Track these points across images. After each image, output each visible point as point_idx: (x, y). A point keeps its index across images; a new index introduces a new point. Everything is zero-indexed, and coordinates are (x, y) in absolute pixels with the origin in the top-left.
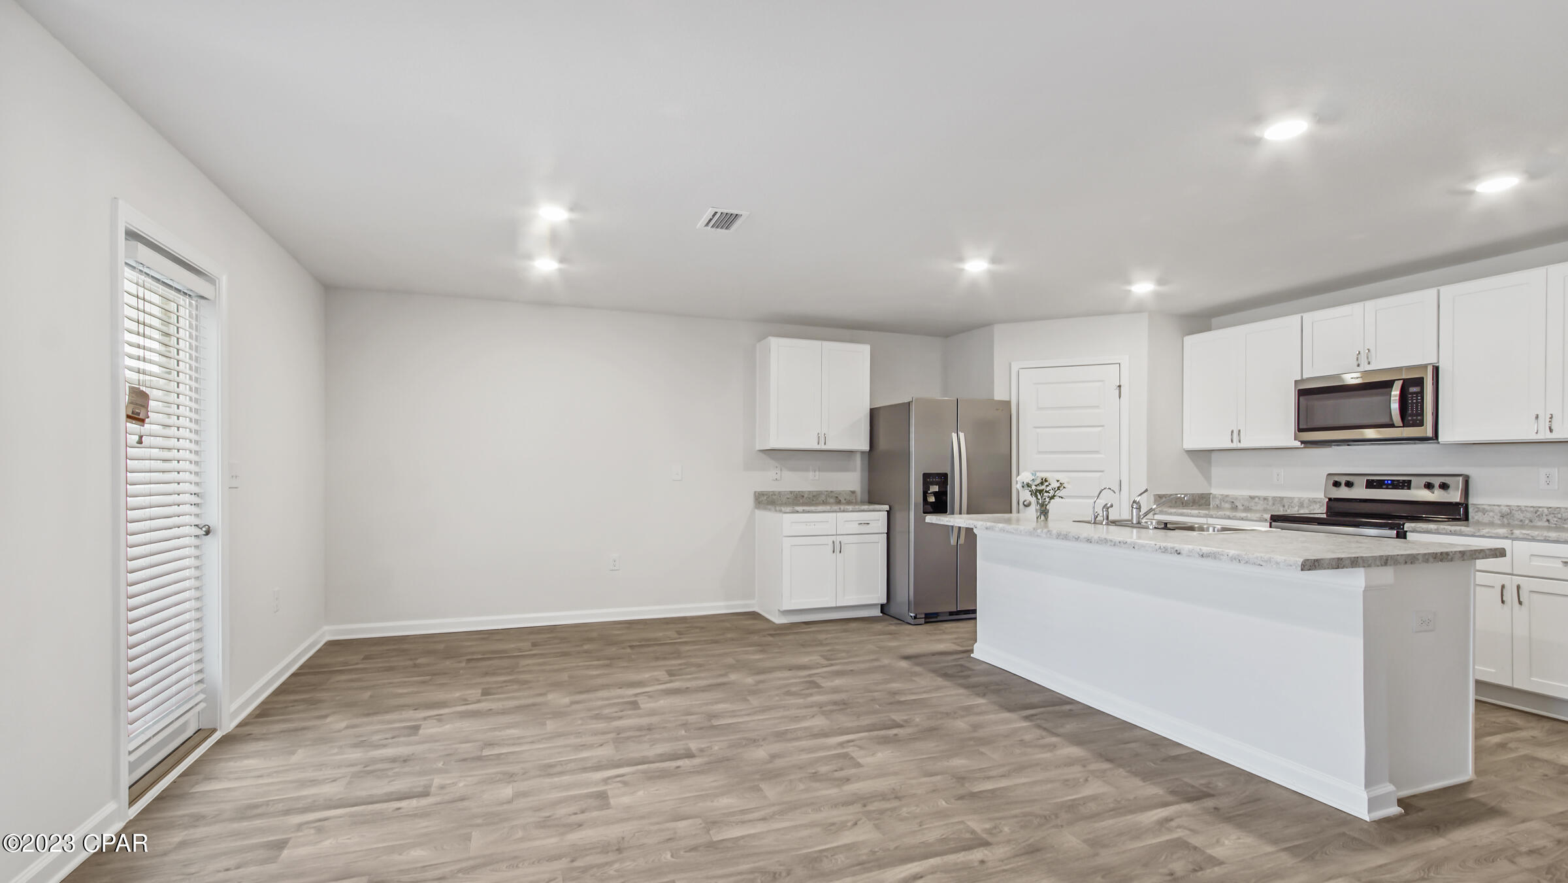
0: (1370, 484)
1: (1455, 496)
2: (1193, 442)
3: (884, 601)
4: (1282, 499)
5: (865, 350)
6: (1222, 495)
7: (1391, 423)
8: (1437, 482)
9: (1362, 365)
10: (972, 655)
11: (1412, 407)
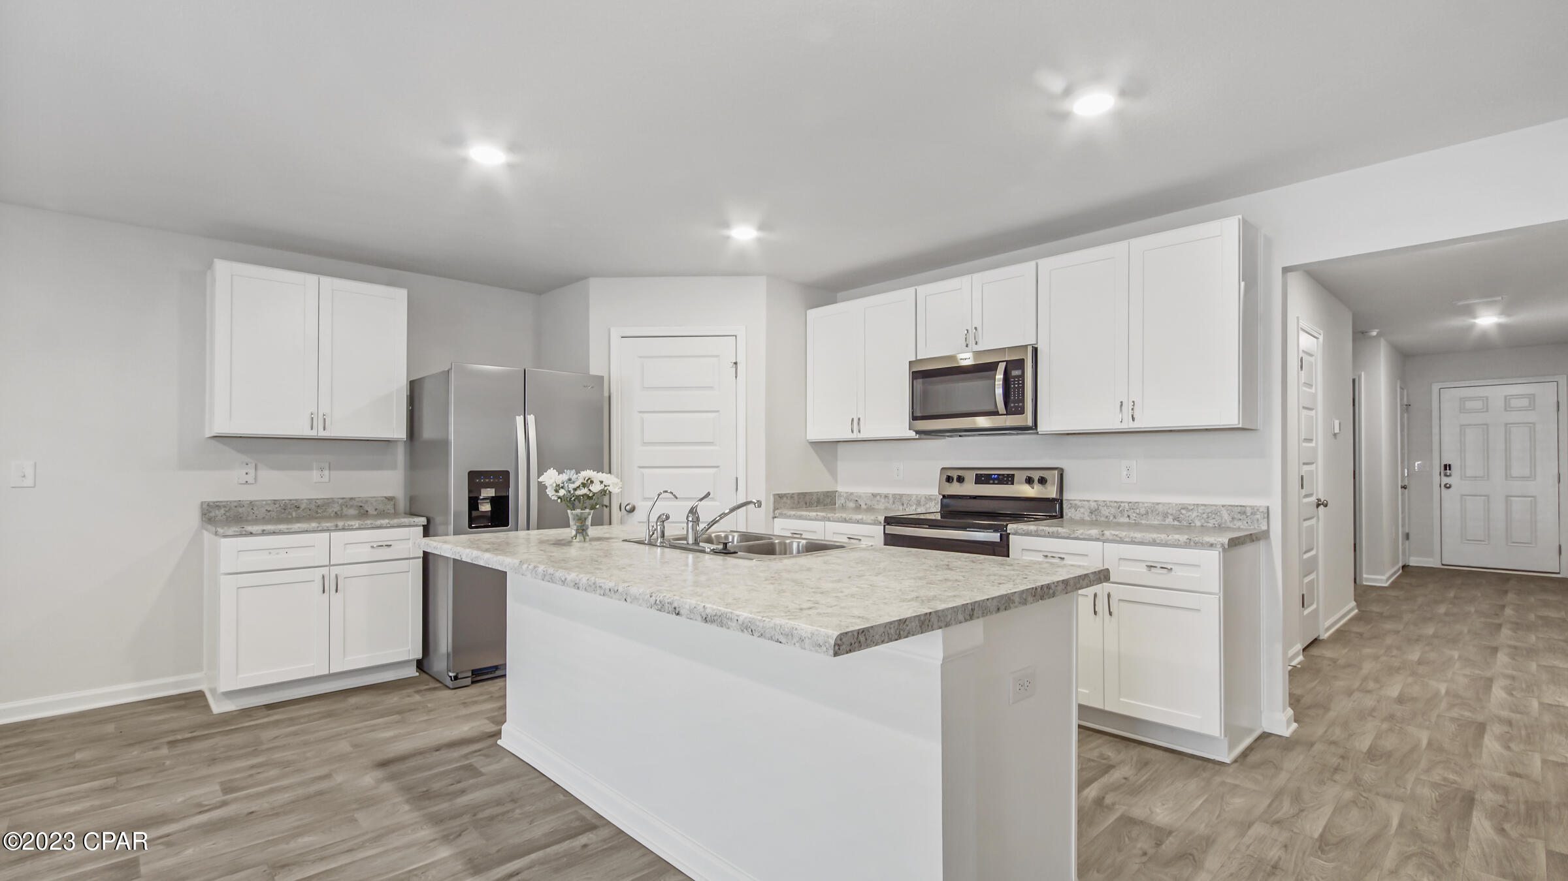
0: (982, 479)
1: (1051, 492)
2: (816, 433)
3: (420, 656)
4: (901, 496)
5: (400, 296)
6: (847, 493)
7: (995, 410)
8: (1036, 476)
9: (970, 346)
10: (499, 742)
11: (1014, 393)
